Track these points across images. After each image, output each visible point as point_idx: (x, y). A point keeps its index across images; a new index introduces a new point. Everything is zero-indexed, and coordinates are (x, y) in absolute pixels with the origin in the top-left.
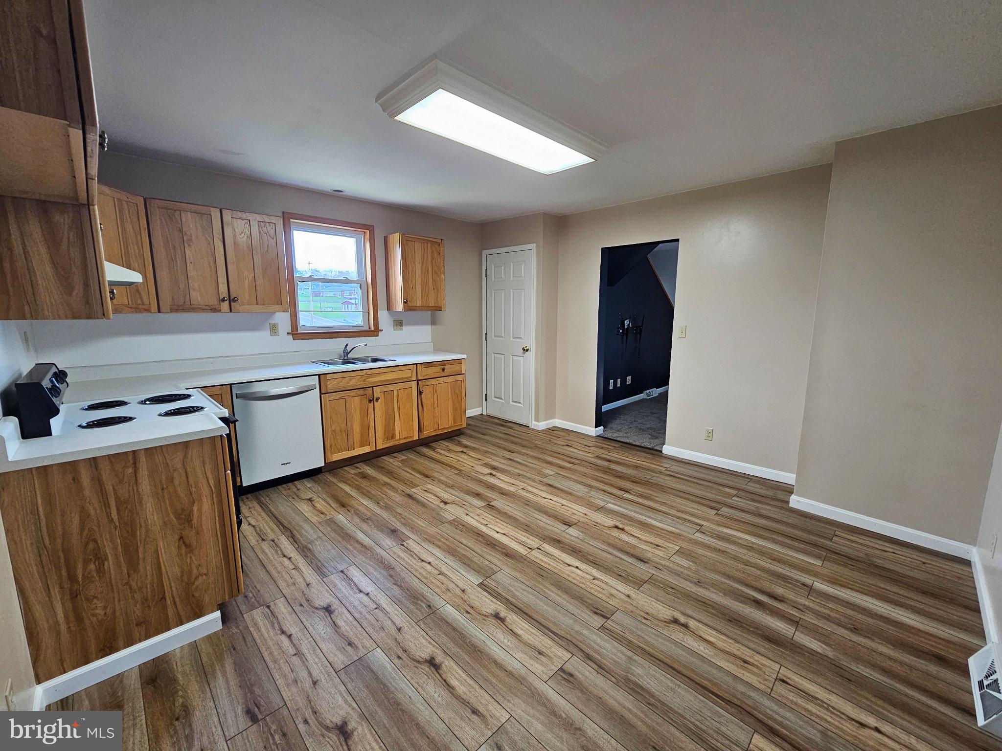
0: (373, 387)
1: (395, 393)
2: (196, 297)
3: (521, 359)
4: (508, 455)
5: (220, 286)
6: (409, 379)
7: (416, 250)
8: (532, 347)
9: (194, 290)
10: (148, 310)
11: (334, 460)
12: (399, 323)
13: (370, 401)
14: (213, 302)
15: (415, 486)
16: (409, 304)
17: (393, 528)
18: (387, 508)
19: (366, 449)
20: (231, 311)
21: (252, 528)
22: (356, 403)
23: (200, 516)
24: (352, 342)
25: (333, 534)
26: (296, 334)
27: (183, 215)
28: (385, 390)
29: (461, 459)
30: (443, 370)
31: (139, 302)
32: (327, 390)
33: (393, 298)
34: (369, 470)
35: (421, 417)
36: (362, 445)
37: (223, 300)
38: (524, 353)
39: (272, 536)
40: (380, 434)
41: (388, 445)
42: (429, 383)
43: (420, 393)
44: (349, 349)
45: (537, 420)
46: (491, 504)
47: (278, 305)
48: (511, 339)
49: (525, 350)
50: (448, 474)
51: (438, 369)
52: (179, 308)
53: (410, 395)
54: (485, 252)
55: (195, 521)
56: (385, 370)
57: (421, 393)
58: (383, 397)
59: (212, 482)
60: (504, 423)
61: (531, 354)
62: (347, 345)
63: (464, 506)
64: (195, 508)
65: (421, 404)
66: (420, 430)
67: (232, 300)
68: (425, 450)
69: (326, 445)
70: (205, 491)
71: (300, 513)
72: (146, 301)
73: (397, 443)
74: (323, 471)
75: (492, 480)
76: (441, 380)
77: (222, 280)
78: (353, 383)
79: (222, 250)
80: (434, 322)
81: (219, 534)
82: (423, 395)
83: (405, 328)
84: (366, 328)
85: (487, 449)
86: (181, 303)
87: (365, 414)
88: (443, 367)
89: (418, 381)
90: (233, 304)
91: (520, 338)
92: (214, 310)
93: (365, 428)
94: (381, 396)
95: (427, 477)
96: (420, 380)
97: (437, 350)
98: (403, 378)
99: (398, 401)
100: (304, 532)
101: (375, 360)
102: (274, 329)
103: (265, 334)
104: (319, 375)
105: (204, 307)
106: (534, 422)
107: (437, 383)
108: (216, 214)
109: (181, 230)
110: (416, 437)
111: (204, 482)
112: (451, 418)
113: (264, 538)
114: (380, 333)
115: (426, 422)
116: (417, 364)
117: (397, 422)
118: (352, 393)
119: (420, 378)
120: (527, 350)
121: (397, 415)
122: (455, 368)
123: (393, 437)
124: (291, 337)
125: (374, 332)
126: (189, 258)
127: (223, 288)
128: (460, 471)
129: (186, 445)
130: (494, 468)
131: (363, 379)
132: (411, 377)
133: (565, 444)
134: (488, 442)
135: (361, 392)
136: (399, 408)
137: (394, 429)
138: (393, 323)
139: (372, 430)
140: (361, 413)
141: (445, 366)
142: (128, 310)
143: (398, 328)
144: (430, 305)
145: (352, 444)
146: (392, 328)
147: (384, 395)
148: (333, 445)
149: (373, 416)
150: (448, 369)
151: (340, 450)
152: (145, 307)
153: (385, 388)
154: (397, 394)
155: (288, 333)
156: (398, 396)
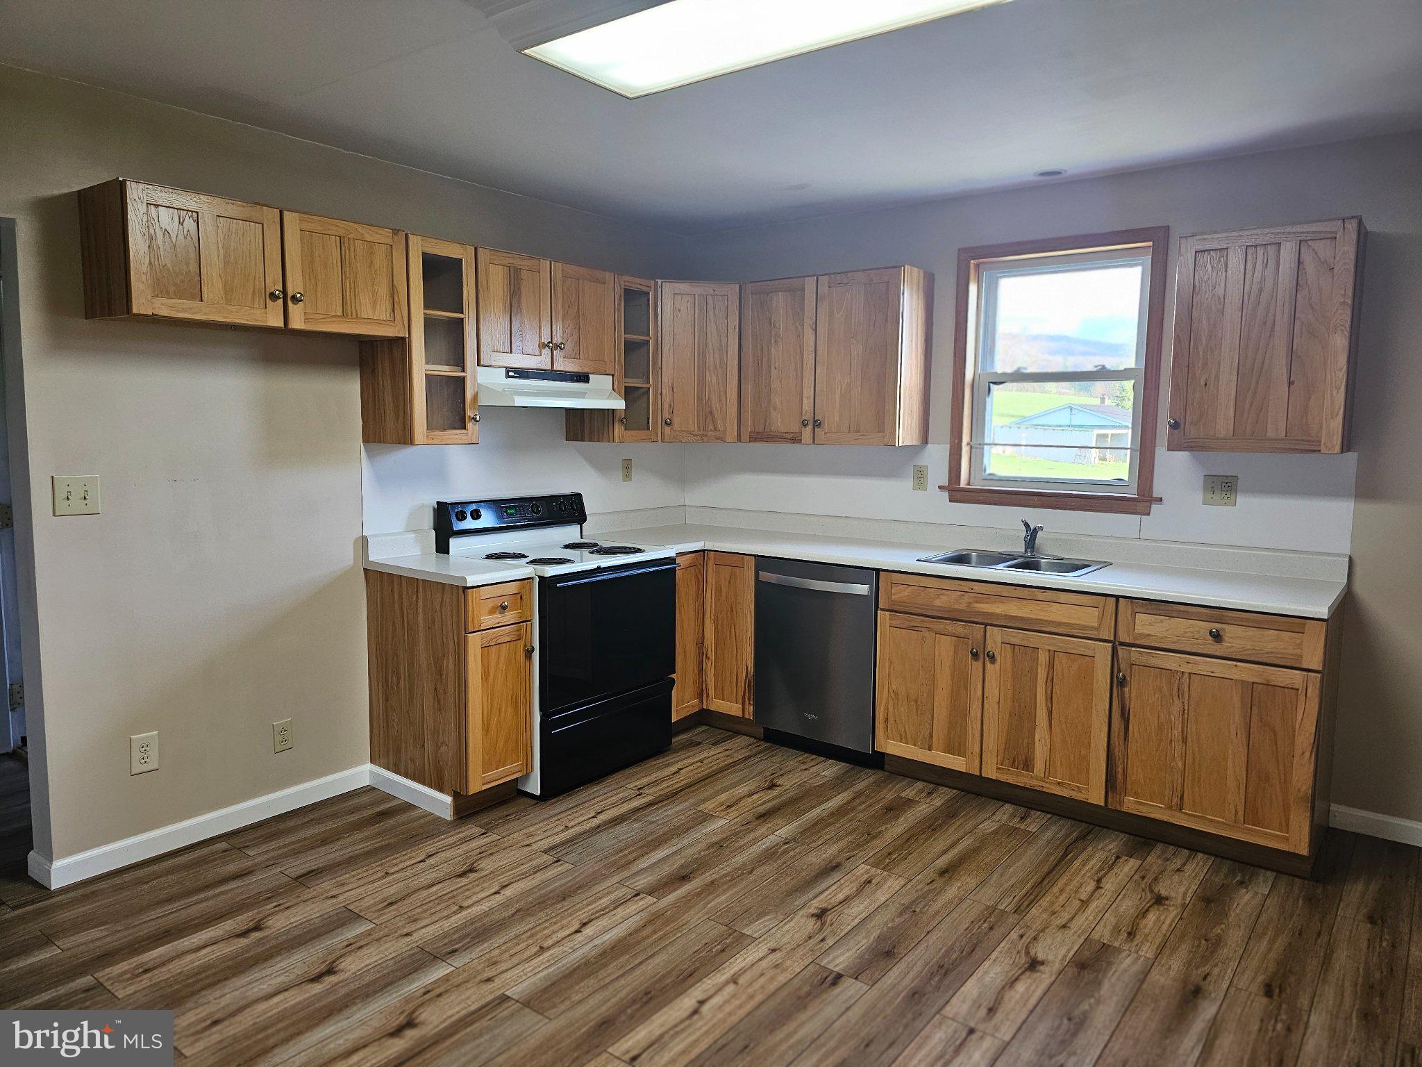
0: (986, 625)
1: (1043, 657)
2: (777, 420)
5: (805, 401)
6: (1093, 634)
9: (775, 409)
10: (722, 439)
11: (889, 753)
12: (1223, 486)
13: (976, 656)
14: (794, 427)
15: (887, 867)
19: (956, 763)
20: (814, 442)
22: (943, 651)
26: (957, 493)
27: (774, 298)
28: (1014, 641)
30: (1217, 637)
31: (711, 427)
32: (889, 603)
34: (926, 807)
35: (1118, 750)
36: (949, 749)
37: (805, 424)
40: (992, 743)
41: (1003, 778)
42: (1153, 662)
43: (1118, 682)
51: (1193, 628)
52: (756, 436)
53: (1086, 676)
57: (1122, 683)
58: (1009, 654)
63: (815, 941)
65: (1121, 714)
66: (1111, 783)
72: (720, 426)
73: (1036, 784)
76: (1205, 666)
77: (807, 392)
79: (812, 344)
82: (1131, 691)
83: (1241, 499)
86: (761, 430)
87: (960, 683)
88: (1218, 626)
89: (1116, 644)
90: (817, 430)
92: (796, 439)
93: (959, 713)
94: (1004, 657)
96: (1122, 644)
98: (1076, 626)
99: (1050, 680)
102: (920, 477)
103: (906, 485)
105: (784, 435)
107: (1190, 669)
108: (810, 284)
109: (770, 321)
110: (1096, 798)
114: (1154, 507)
115: (1137, 772)
116: (1117, 597)
117: (1041, 734)
118: (939, 625)
119: (1123, 637)
121: (1041, 714)
122: (1276, 642)
123: (1028, 765)
124: (946, 495)
125: (1141, 499)
126: (774, 360)
132: (1097, 629)
135: (959, 628)
136: (1050, 698)
137: (1031, 747)
138: (1201, 482)
139: (974, 726)
140: (953, 675)
141: (1225, 626)
142: (691, 438)
143: (1217, 497)
144: (1270, 434)
145: (927, 734)
146: (1199, 496)
147: (1014, 651)
148: (891, 720)
149: (979, 693)
150: (1237, 639)
151: (903, 738)
152: (718, 434)
153: (1017, 637)
154: (1047, 660)
155: (940, 487)
156: (1051, 666)
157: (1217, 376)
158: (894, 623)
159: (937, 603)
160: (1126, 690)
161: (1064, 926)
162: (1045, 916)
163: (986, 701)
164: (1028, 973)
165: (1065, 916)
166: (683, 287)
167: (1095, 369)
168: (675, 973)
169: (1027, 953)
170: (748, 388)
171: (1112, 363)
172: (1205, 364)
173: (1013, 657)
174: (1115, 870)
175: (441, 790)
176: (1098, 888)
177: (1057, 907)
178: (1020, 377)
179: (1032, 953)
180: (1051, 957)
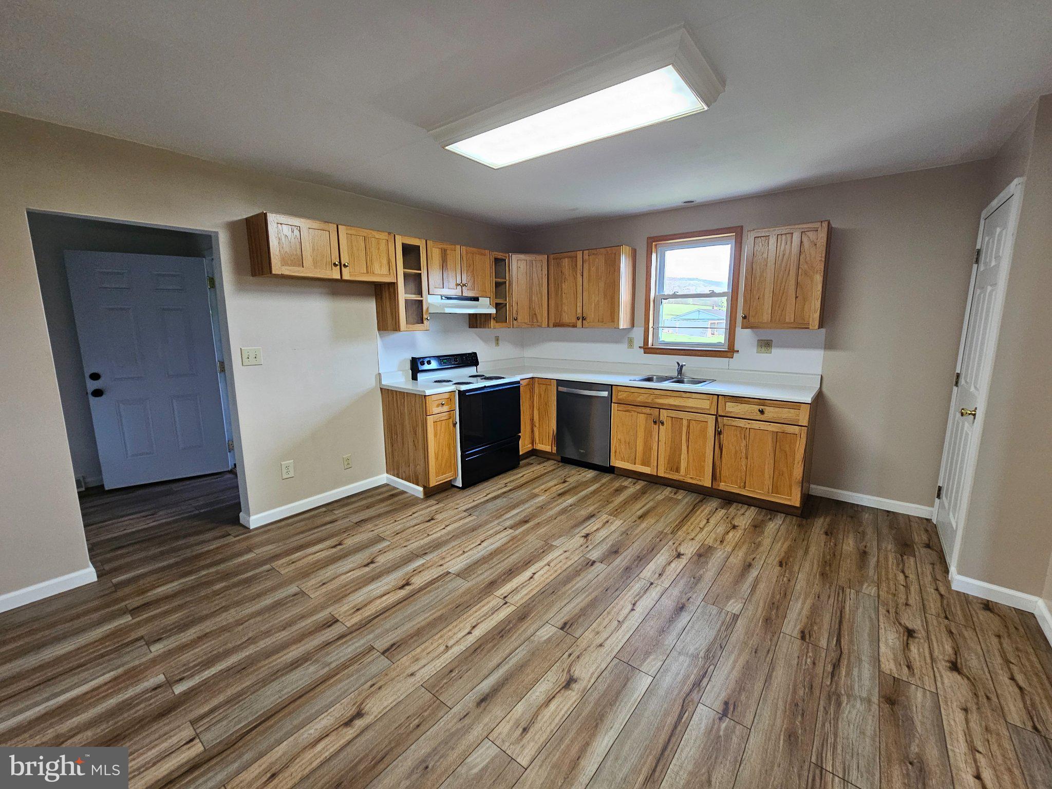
0: (660, 409)
1: (685, 423)
2: (566, 317)
5: (578, 308)
6: (707, 412)
9: (565, 311)
10: (540, 326)
13: (655, 423)
14: (574, 320)
15: (615, 515)
18: (565, 511)
19: (646, 470)
22: (641, 422)
26: (647, 350)
28: (671, 415)
30: (762, 412)
31: (535, 321)
35: (717, 463)
36: (643, 464)
37: (578, 319)
40: (662, 461)
41: (667, 476)
42: (734, 424)
43: (718, 433)
52: (558, 324)
53: (704, 431)
57: (720, 433)
58: (670, 422)
63: (584, 547)
65: (719, 447)
66: (714, 477)
67: (584, 319)
72: (539, 320)
73: (681, 478)
76: (756, 425)
77: (580, 304)
79: (581, 283)
80: (830, 345)
82: (724, 437)
83: (775, 351)
86: (558, 321)
87: (648, 434)
89: (717, 416)
90: (584, 321)
92: (574, 326)
93: (647, 449)
94: (668, 423)
96: (720, 416)
99: (688, 432)
102: (631, 343)
103: (623, 347)
105: (569, 324)
106: (963, 572)
107: (748, 426)
108: (579, 254)
109: (562, 272)
110: (707, 484)
112: (769, 482)
114: (734, 355)
115: (725, 472)
116: (718, 395)
117: (684, 456)
118: (639, 409)
119: (720, 413)
121: (684, 448)
123: (678, 470)
124: (642, 350)
125: (729, 351)
126: (564, 291)
127: (579, 310)
132: (709, 410)
135: (648, 410)
136: (688, 441)
137: (679, 462)
138: (756, 343)
139: (654, 453)
140: (645, 431)
141: (766, 407)
142: (526, 326)
143: (763, 349)
144: (787, 320)
145: (634, 458)
146: (755, 350)
147: (672, 421)
148: (618, 451)
149: (657, 439)
150: (770, 412)
151: (623, 460)
152: (538, 324)
153: (673, 414)
154: (687, 424)
155: (639, 347)
156: (688, 426)
157: (764, 295)
158: (619, 409)
159: (639, 399)
160: (722, 436)
161: (693, 539)
162: (684, 535)
163: (659, 443)
164: (676, 559)
165: (693, 535)
166: (522, 256)
167: (709, 292)
168: (522, 562)
169: (676, 551)
170: (552, 303)
171: (718, 290)
172: (759, 289)
173: (672, 423)
174: (715, 514)
175: (418, 485)
176: (708, 522)
177: (690, 531)
178: (675, 296)
179: (678, 551)
180: (687, 552)
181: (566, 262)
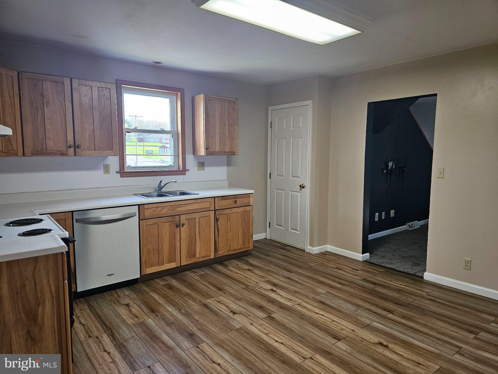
0: (180, 215)
1: (197, 220)
2: (51, 145)
3: (299, 194)
4: (286, 274)
5: (68, 136)
6: (209, 209)
7: (216, 108)
8: (308, 184)
9: (49, 139)
10: (16, 155)
11: (147, 273)
12: (201, 165)
13: (177, 226)
14: (63, 148)
15: (210, 297)
16: (210, 150)
17: (191, 332)
18: (187, 315)
19: (173, 265)
20: (75, 155)
21: (82, 326)
22: (166, 228)
23: (43, 315)
24: (165, 179)
25: (143, 335)
26: (123, 174)
27: (44, 83)
28: (189, 218)
29: (247, 276)
30: (236, 202)
31: (10, 148)
32: (144, 217)
33: (198, 144)
34: (175, 283)
35: (217, 241)
36: (170, 262)
37: (70, 147)
38: (301, 190)
39: (96, 333)
40: (184, 253)
41: (190, 262)
42: (223, 213)
43: (216, 220)
44: (162, 185)
45: (312, 245)
46: (272, 315)
47: (110, 150)
48: (291, 178)
49: (302, 187)
50: (237, 288)
51: (231, 201)
52: (37, 153)
53: (208, 222)
54: (270, 108)
55: (39, 319)
56: (190, 202)
58: (187, 223)
59: (53, 289)
60: (284, 247)
61: (307, 190)
62: (161, 182)
63: (249, 317)
64: (40, 309)
65: (217, 230)
66: (216, 250)
67: (76, 147)
68: (220, 268)
69: (142, 261)
70: (48, 296)
71: (118, 315)
72: (15, 148)
73: (197, 260)
74: (139, 281)
75: (273, 295)
76: (234, 210)
77: (70, 132)
78: (164, 211)
79: (71, 109)
80: (229, 164)
81: (56, 330)
83: (206, 168)
84: (176, 169)
85: (270, 269)
86: (39, 149)
87: (173, 236)
88: (235, 200)
89: (215, 210)
90: (77, 149)
91: (298, 177)
92: (63, 154)
93: (172, 248)
94: (186, 225)
95: (220, 289)
96: (217, 210)
97: (231, 186)
98: (204, 208)
99: (199, 226)
100: (121, 331)
101: (183, 194)
102: (107, 169)
104: (139, 205)
105: (56, 152)
106: (309, 247)
107: (230, 212)
108: (67, 82)
109: (42, 95)
110: (212, 257)
111: (47, 289)
112: (241, 242)
113: (91, 335)
114: (187, 172)
115: (221, 244)
116: (214, 197)
117: (198, 243)
118: (164, 220)
119: (217, 208)
120: (304, 187)
121: (198, 238)
122: (245, 201)
123: (194, 255)
124: (119, 175)
125: (183, 171)
126: (47, 114)
127: (70, 138)
128: (247, 286)
129: (36, 260)
130: (275, 285)
131: (173, 208)
132: (210, 207)
133: (335, 267)
134: (270, 262)
135: (170, 219)
136: (199, 232)
137: (195, 249)
139: (178, 250)
140: (169, 235)
141: (237, 199)
143: (201, 168)
144: (226, 151)
145: (162, 259)
146: (196, 168)
148: (148, 260)
149: (179, 238)
150: (239, 202)
152: (14, 152)
153: (189, 216)
154: (199, 221)
155: (117, 172)
157: (215, 135)
158: (147, 224)
160: (218, 222)
163: (181, 240)
172: (212, 132)
173: (189, 223)
178: (136, 131)
181: (48, 86)
